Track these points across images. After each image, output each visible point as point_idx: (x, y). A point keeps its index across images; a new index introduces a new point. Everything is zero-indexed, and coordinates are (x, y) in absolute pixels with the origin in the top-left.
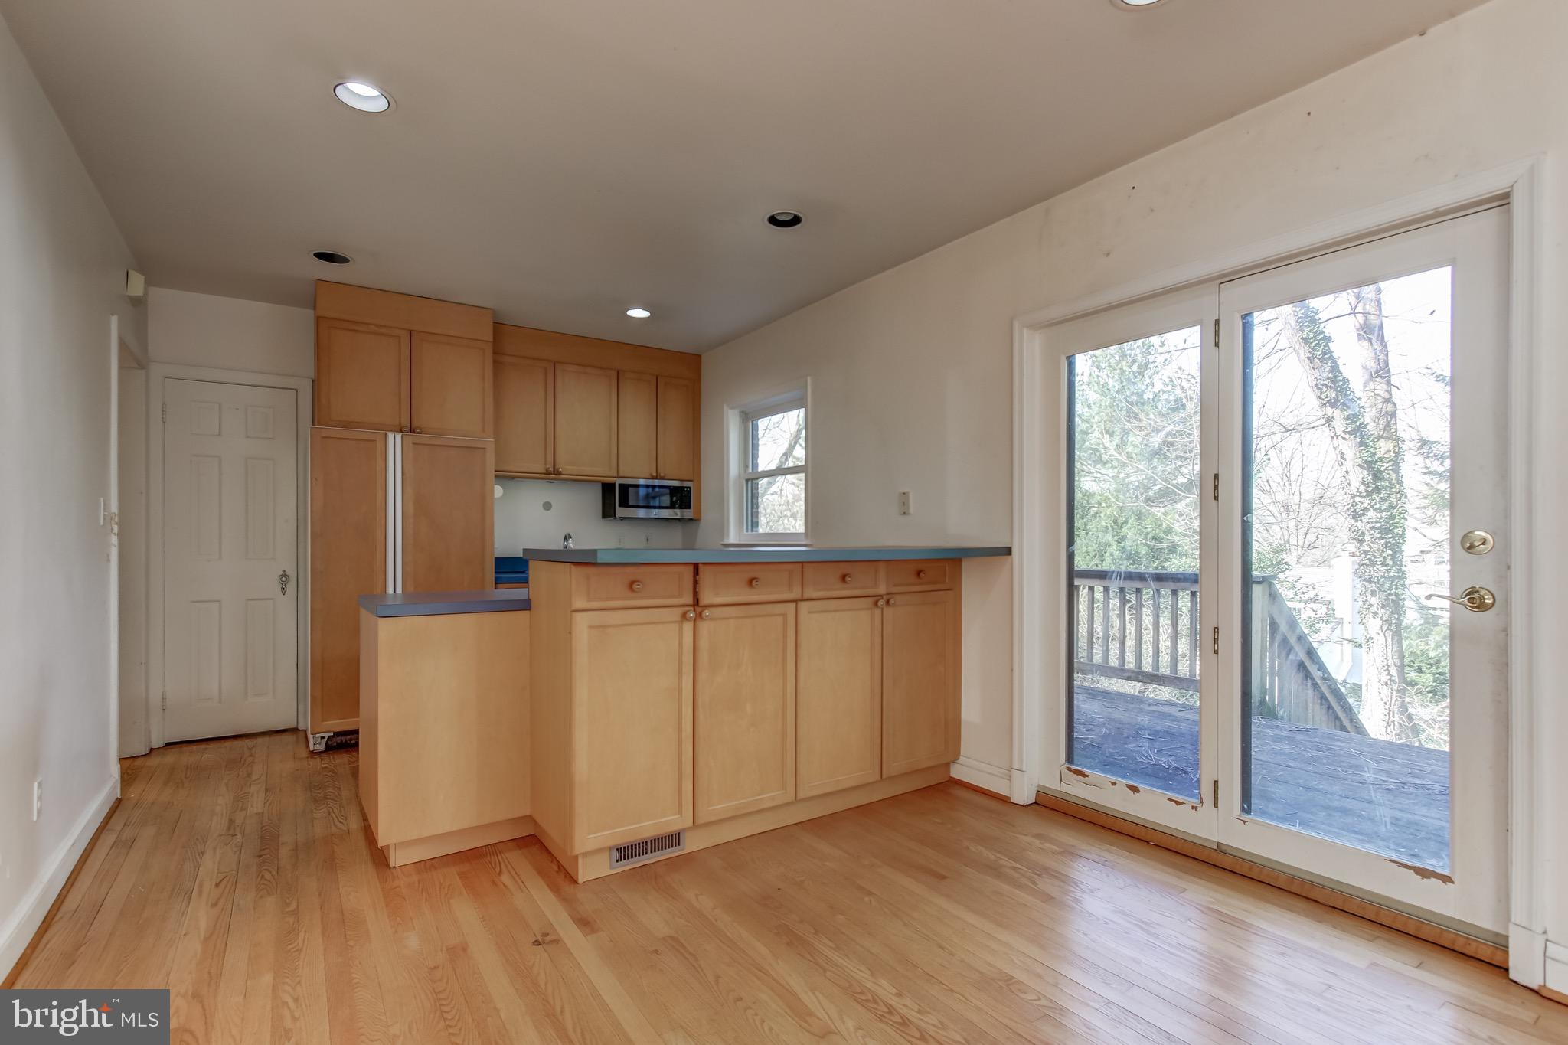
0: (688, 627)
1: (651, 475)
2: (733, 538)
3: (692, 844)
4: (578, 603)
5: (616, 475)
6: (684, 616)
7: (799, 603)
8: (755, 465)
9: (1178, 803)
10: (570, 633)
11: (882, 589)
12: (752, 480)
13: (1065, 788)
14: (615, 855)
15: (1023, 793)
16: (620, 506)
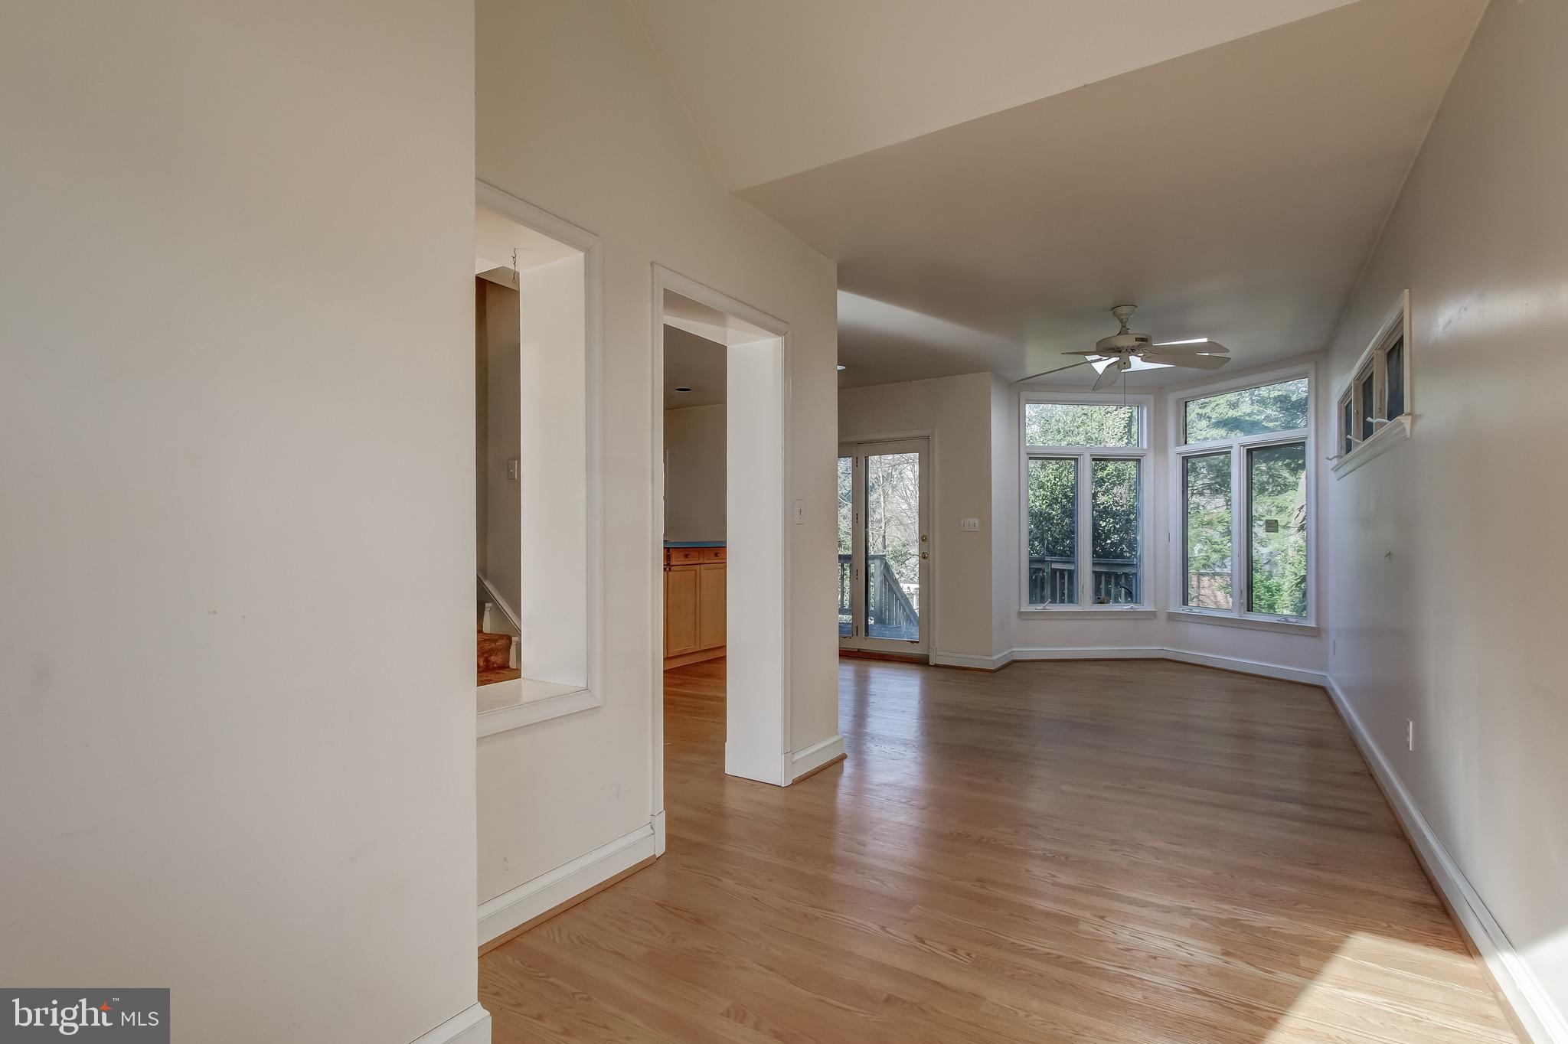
9: (845, 638)
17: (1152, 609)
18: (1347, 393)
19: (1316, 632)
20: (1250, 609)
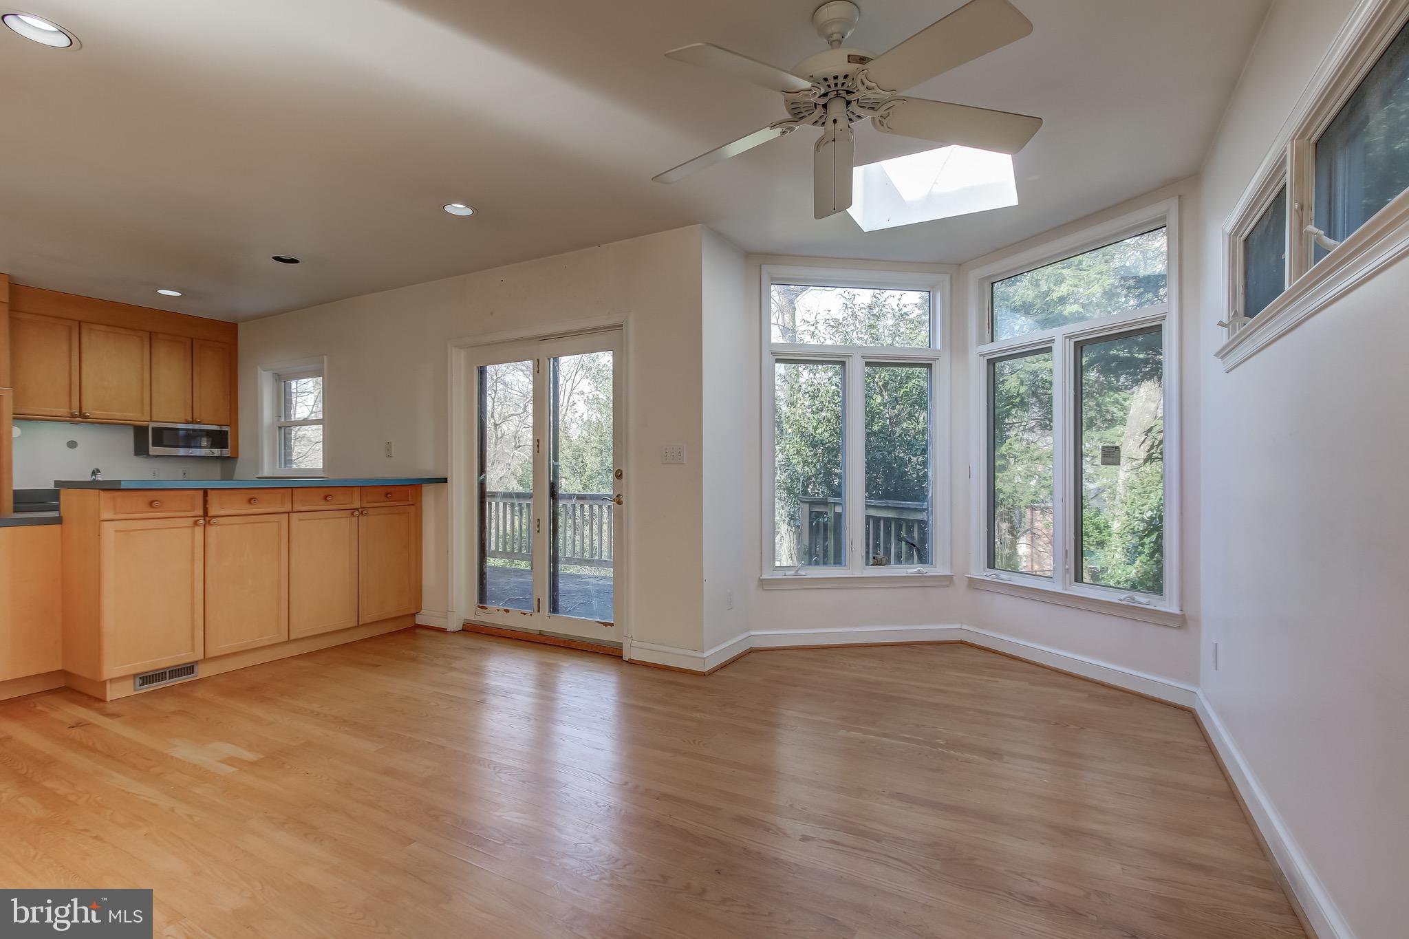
0: (199, 531)
1: (187, 420)
2: (266, 472)
3: (203, 672)
4: (105, 516)
5: (149, 420)
6: (196, 523)
7: (291, 514)
8: (287, 415)
9: (525, 614)
10: (99, 535)
11: (357, 505)
12: (285, 427)
13: (478, 618)
14: (138, 681)
15: (454, 624)
16: (153, 445)
17: (947, 573)
18: (1278, 169)
19: (1181, 622)
20: (1079, 578)
